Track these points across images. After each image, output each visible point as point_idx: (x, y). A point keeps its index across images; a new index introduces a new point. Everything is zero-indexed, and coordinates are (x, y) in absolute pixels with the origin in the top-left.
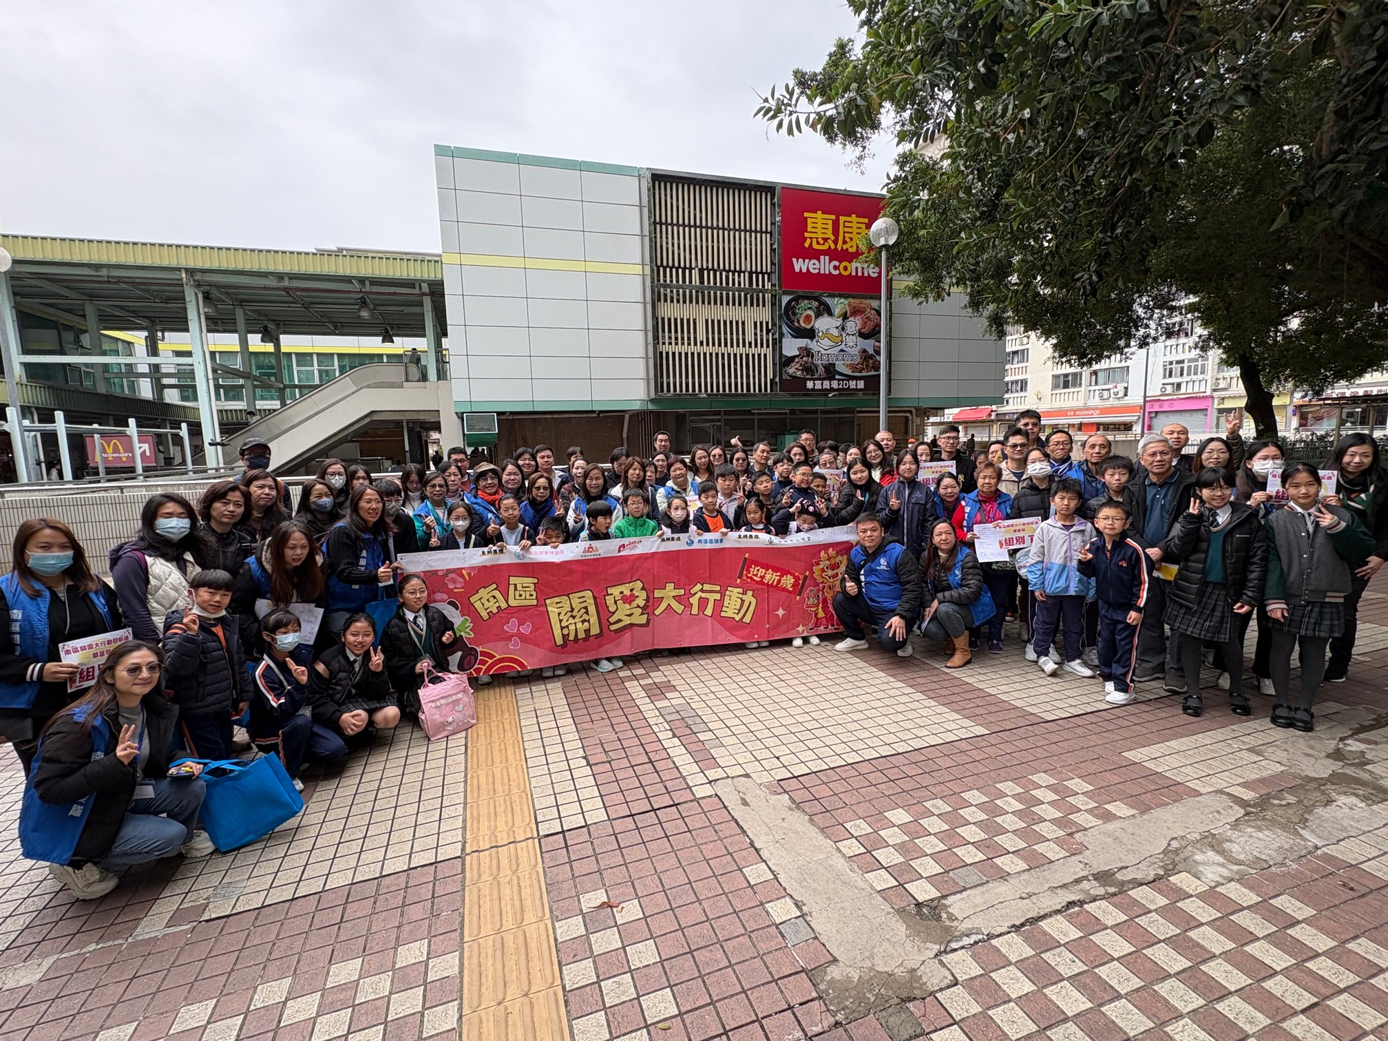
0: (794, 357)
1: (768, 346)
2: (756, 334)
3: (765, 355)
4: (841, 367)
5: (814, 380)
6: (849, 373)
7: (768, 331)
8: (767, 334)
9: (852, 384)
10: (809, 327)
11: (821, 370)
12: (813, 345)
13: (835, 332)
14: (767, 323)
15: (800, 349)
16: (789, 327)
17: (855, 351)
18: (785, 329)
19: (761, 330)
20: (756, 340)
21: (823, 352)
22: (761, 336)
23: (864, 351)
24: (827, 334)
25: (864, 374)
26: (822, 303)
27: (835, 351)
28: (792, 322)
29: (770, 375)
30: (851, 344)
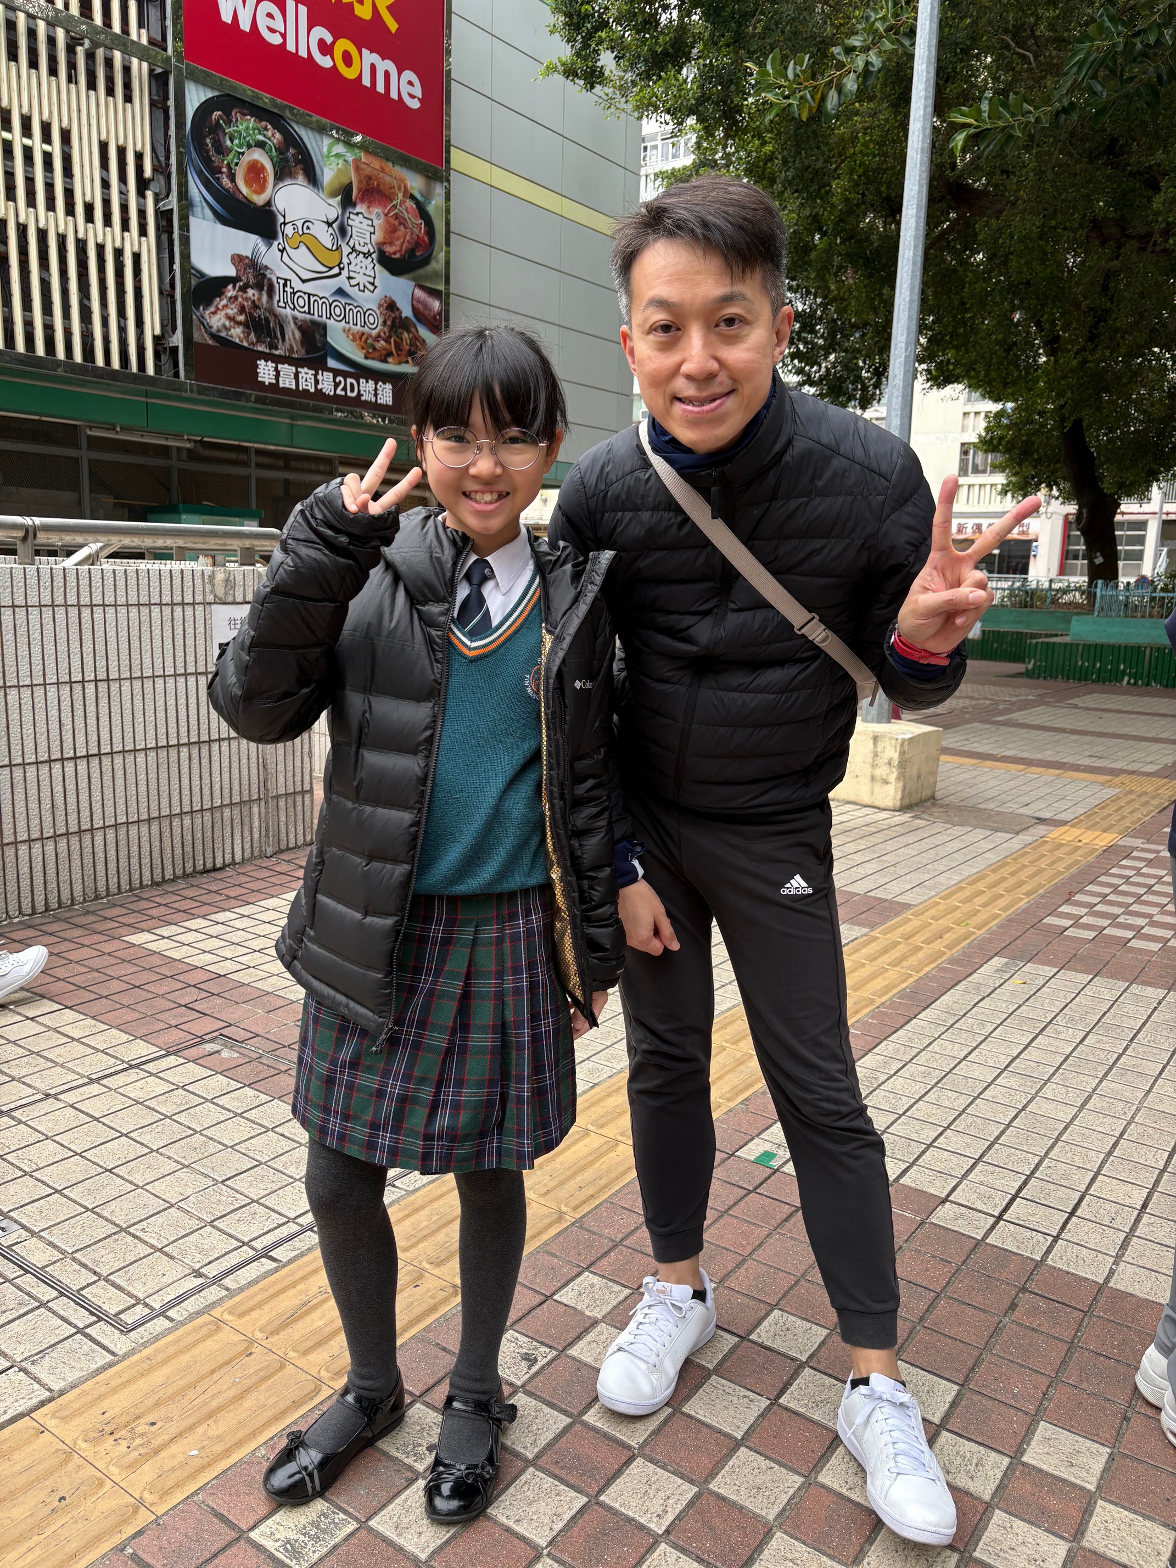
0: (223, 282)
1: (143, 232)
2: (106, 184)
3: (137, 257)
4: (338, 338)
5: (278, 360)
6: (357, 356)
7: (142, 185)
8: (141, 193)
9: (367, 389)
10: (260, 200)
11: (293, 334)
12: (270, 257)
13: (325, 236)
14: (139, 157)
15: (238, 260)
16: (207, 184)
17: (370, 301)
18: (196, 189)
19: (123, 178)
20: (107, 203)
21: (297, 284)
22: (123, 194)
23: (391, 306)
24: (305, 238)
25: (391, 367)
26: (291, 140)
27: (324, 289)
28: (216, 171)
29: (153, 325)
30: (360, 279)
